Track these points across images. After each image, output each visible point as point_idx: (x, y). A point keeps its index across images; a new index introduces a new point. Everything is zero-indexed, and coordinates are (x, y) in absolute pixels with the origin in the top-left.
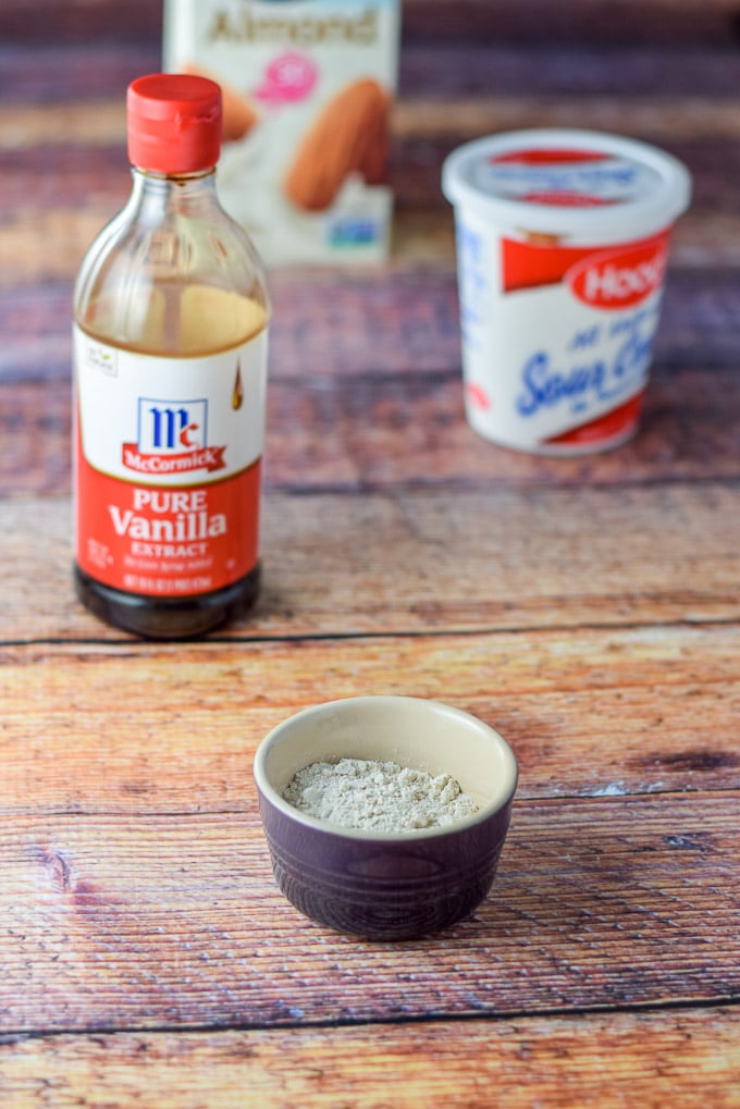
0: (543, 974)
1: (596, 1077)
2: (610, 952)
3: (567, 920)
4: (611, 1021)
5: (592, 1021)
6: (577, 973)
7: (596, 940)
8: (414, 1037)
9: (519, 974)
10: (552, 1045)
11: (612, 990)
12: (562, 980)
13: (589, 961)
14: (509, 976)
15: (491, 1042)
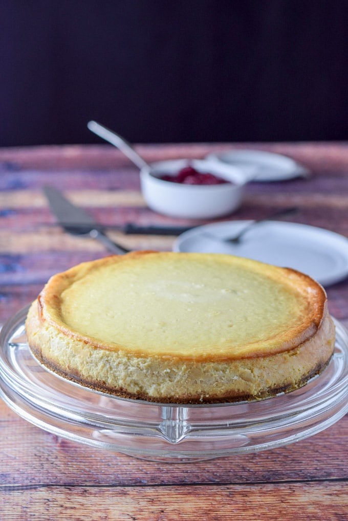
0: (239, 472)
1: (258, 503)
2: (265, 465)
3: (249, 456)
4: (264, 486)
5: (257, 486)
6: (252, 472)
7: (260, 462)
8: (189, 490)
9: (230, 472)
10: (241, 493)
11: (265, 477)
12: (246, 474)
13: (257, 468)
14: (226, 472)
15: (218, 492)
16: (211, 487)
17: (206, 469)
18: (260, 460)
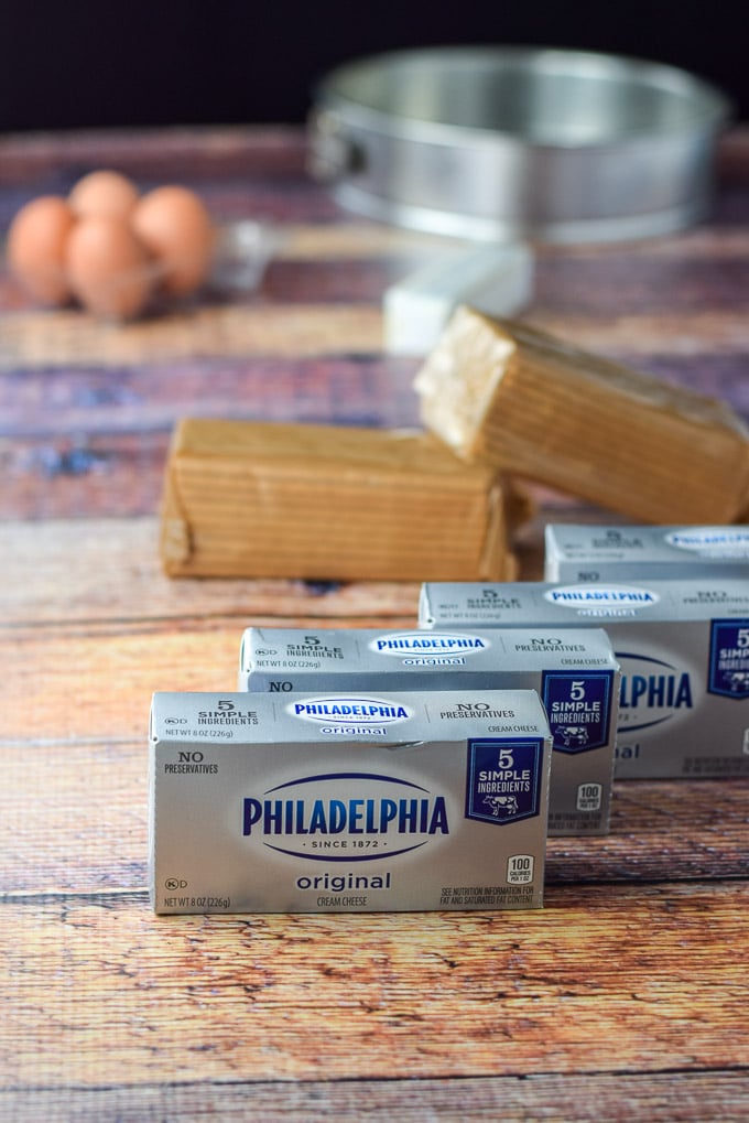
0: (683, 853)
1: (735, 925)
2: (741, 838)
3: (703, 816)
4: (745, 886)
5: (729, 886)
6: (710, 852)
7: (728, 830)
8: (571, 896)
9: (661, 853)
10: (693, 902)
11: (745, 864)
12: (700, 857)
13: (723, 844)
14: (652, 854)
15: (639, 900)
16: (623, 889)
17: (606, 848)
18: (729, 826)
